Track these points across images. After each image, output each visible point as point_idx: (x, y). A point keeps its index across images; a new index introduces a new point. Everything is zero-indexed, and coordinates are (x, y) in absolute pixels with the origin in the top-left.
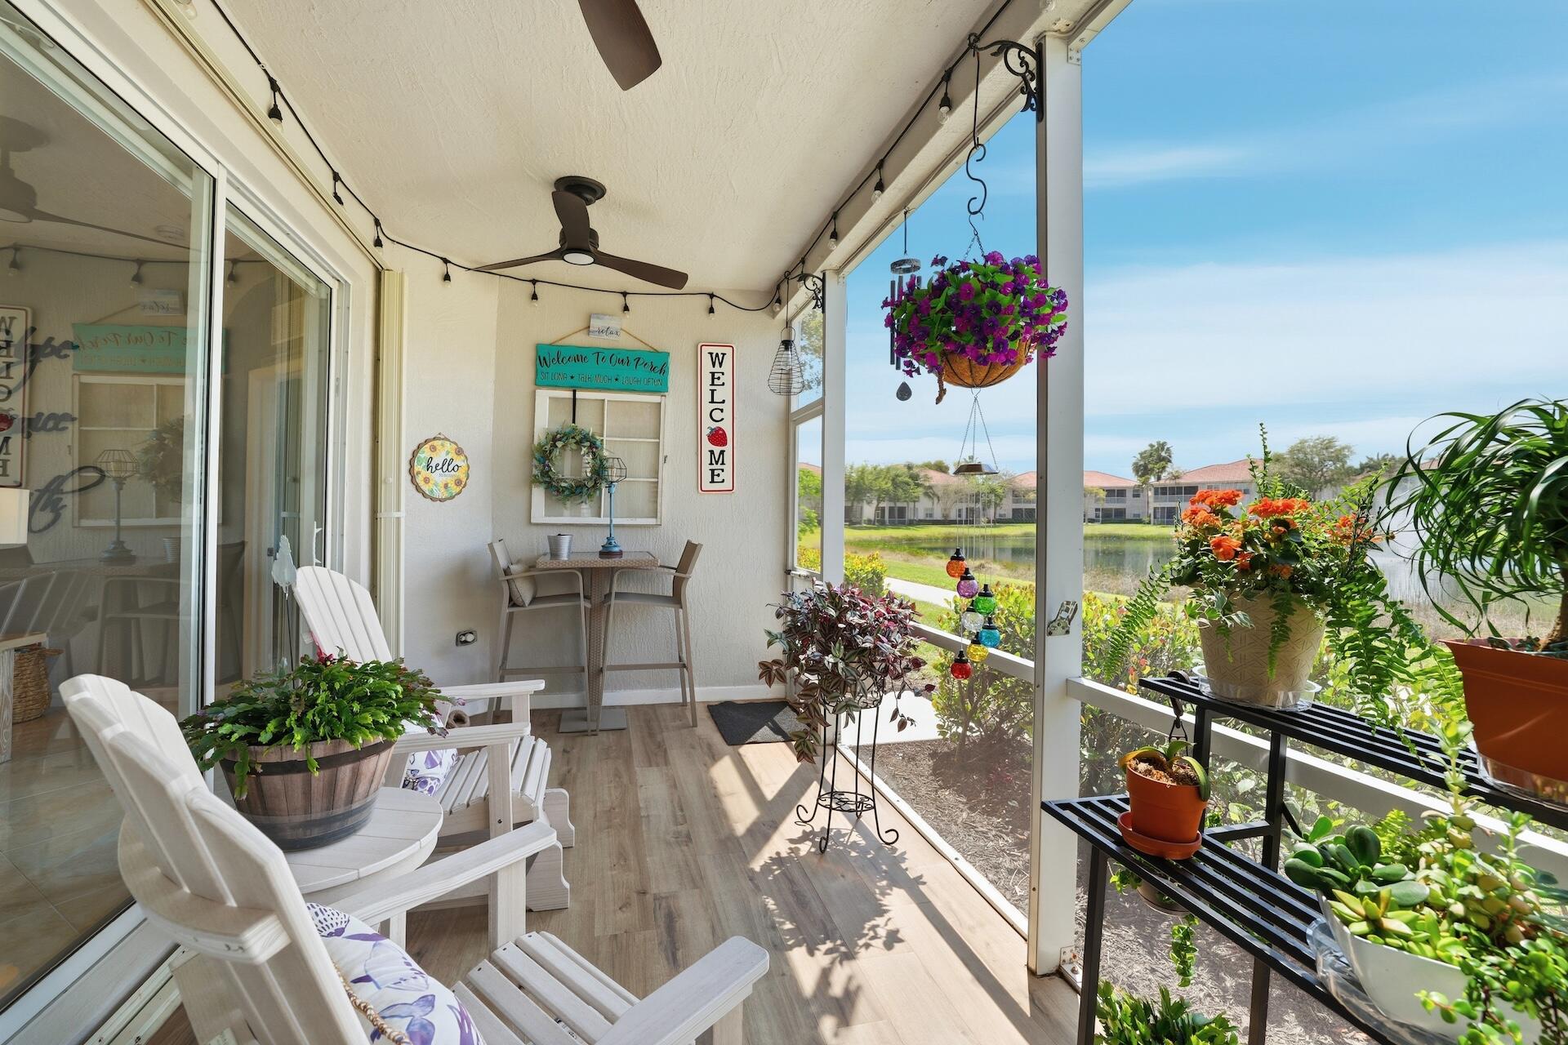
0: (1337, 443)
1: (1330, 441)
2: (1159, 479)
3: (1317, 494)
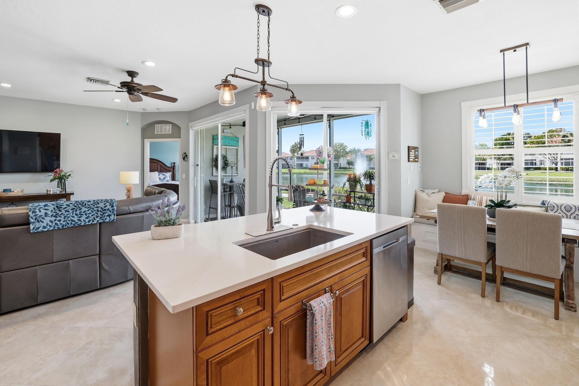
0: (344, 145)
1: (342, 144)
2: (298, 154)
3: (339, 159)
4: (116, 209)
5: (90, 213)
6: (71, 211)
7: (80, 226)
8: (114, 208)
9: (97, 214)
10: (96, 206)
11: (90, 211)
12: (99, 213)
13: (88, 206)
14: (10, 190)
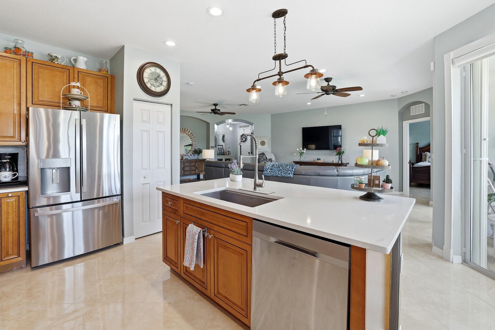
4: (294, 171)
5: (283, 171)
6: (276, 168)
7: (278, 176)
8: (293, 170)
9: (285, 172)
10: (286, 167)
11: (283, 170)
12: (286, 171)
13: (283, 167)
14: (320, 159)
